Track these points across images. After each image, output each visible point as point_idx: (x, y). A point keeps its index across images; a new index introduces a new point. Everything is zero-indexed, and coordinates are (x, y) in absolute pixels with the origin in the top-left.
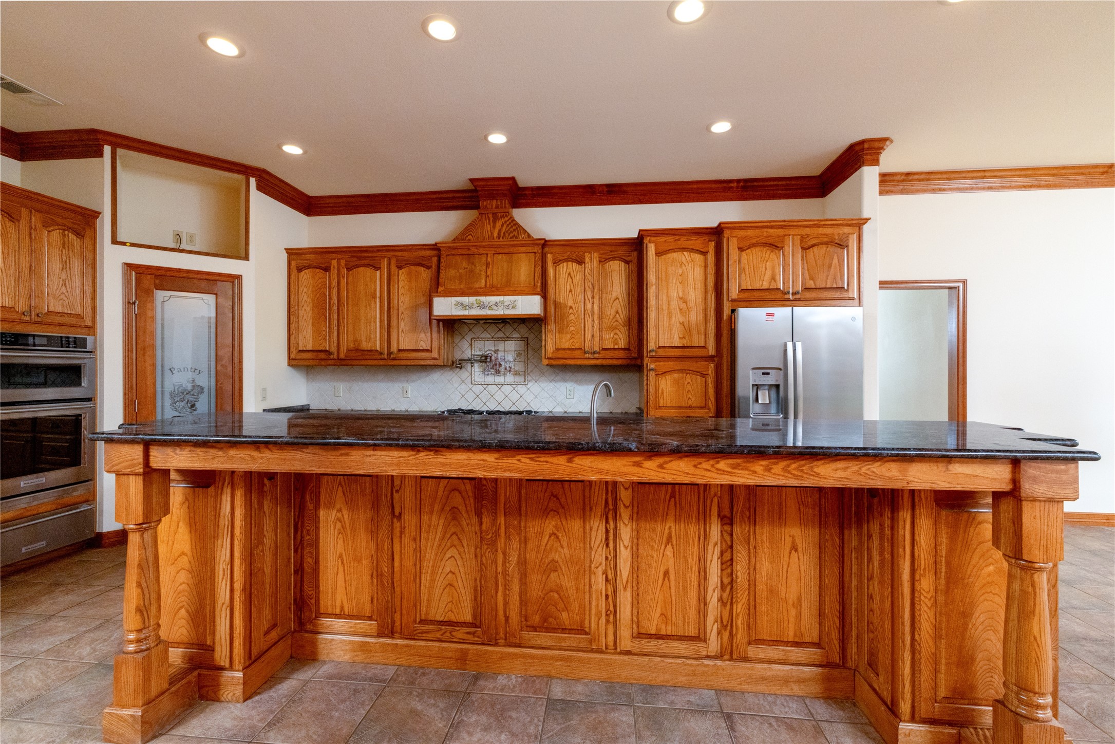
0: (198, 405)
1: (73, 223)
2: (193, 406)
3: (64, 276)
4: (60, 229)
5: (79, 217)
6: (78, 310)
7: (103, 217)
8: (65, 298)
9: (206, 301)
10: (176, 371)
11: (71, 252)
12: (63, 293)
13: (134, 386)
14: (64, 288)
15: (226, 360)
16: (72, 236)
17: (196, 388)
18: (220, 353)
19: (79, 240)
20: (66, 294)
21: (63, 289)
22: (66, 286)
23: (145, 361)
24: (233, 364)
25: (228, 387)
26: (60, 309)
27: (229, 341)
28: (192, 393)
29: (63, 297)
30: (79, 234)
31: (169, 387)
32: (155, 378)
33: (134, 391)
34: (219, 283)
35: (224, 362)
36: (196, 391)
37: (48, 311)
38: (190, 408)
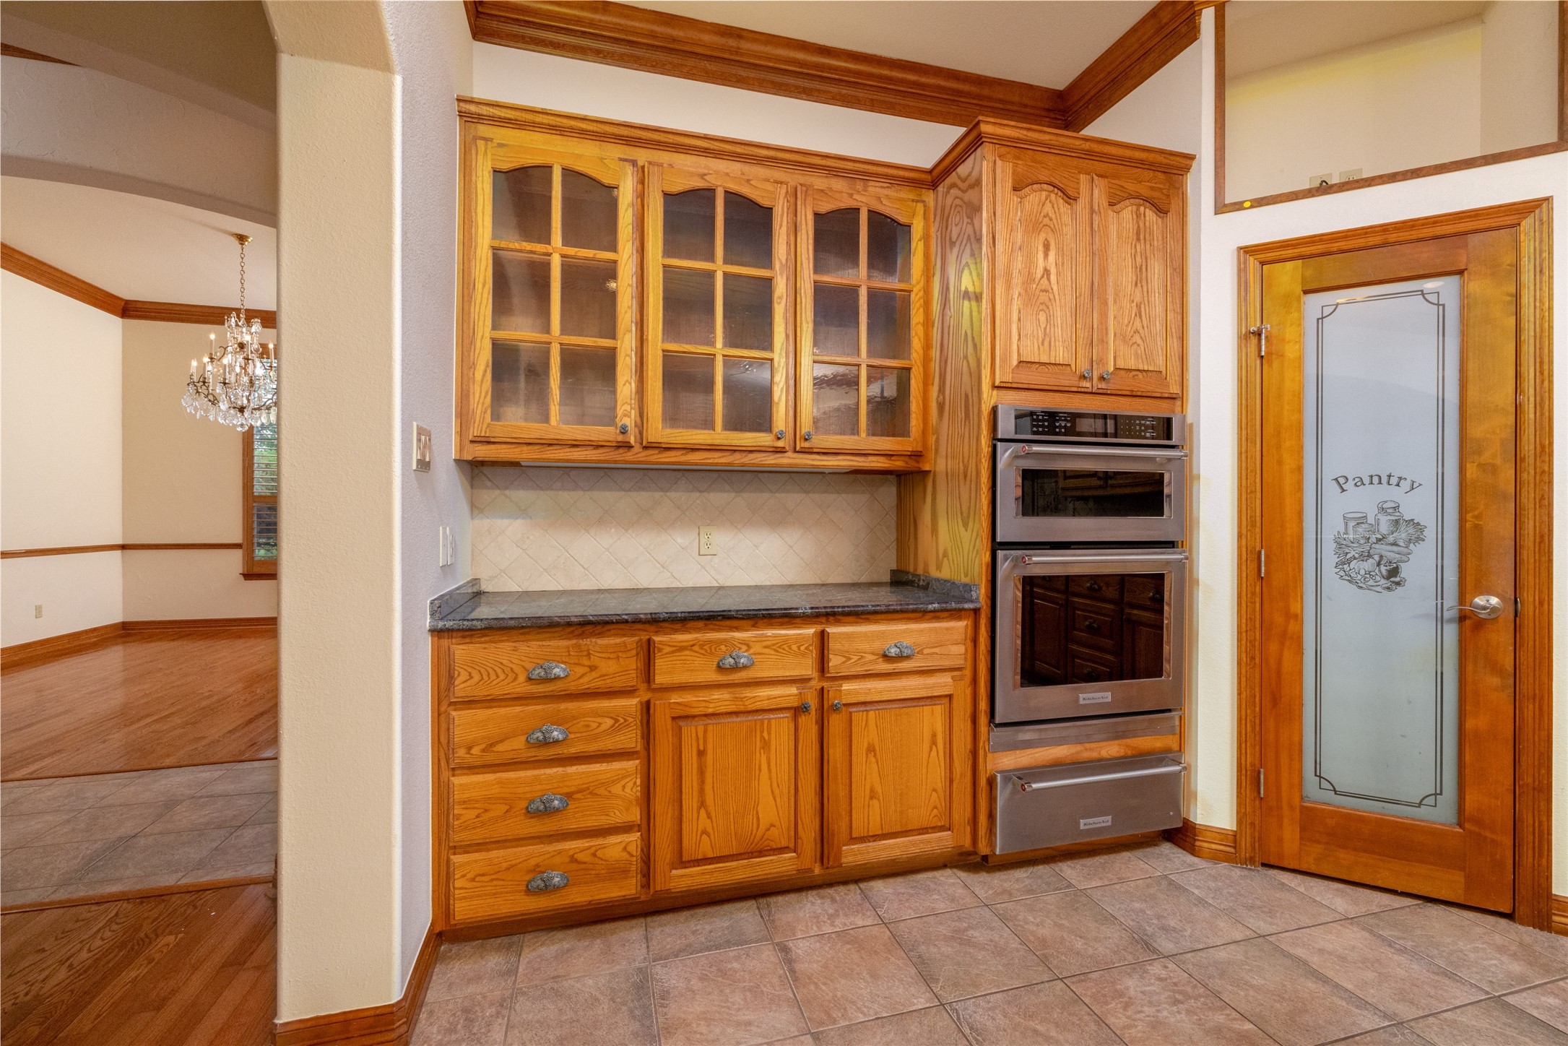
0: (1406, 571)
1: (1152, 188)
2: (1394, 572)
3: (1138, 298)
4: (1132, 204)
5: (1161, 176)
6: (1160, 363)
7: (1199, 165)
8: (1139, 341)
9: (1433, 298)
10: (1351, 483)
11: (1148, 246)
12: (1137, 331)
13: (1258, 519)
14: (1138, 319)
15: (1495, 452)
16: (1150, 215)
17: (1403, 526)
18: (1476, 431)
19: (1160, 220)
20: (1142, 331)
21: (1138, 324)
22: (1141, 317)
23: (1280, 463)
24: (1518, 460)
25: (1499, 526)
26: (1132, 364)
27: (1505, 395)
28: (1391, 539)
29: (1137, 338)
30: (1162, 211)
31: (1333, 525)
32: (1300, 502)
33: (1258, 530)
34: (1474, 240)
35: (1486, 457)
36: (1402, 535)
37: (1116, 369)
38: (1388, 578)
